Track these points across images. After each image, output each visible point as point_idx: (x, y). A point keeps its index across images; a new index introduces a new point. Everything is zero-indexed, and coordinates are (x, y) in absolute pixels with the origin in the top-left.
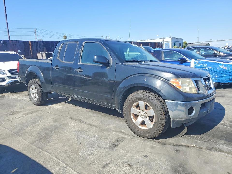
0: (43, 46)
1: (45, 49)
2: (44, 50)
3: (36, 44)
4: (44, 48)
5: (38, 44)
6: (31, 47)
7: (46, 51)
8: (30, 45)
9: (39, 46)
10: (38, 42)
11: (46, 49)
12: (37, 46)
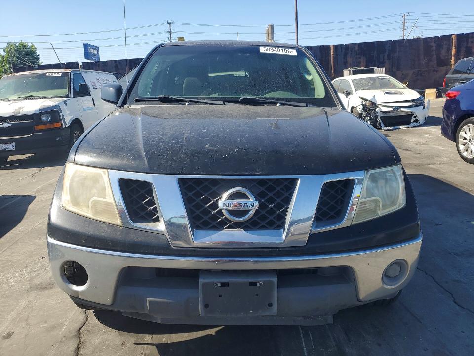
0: (359, 55)
1: (363, 60)
2: (360, 63)
3: (344, 51)
4: (360, 58)
5: (350, 50)
6: (334, 57)
7: (365, 63)
8: (332, 54)
9: (349, 54)
10: (350, 47)
11: (365, 61)
12: (345, 55)
